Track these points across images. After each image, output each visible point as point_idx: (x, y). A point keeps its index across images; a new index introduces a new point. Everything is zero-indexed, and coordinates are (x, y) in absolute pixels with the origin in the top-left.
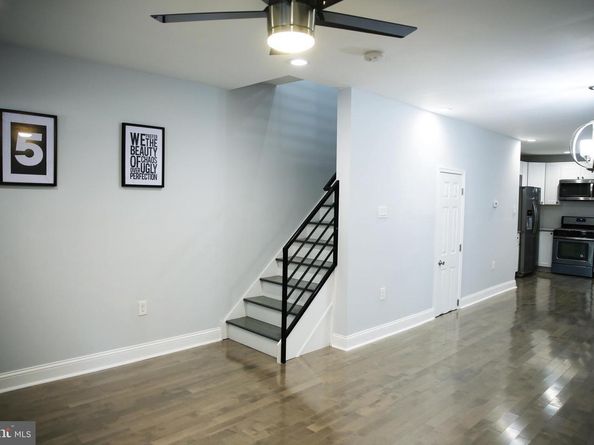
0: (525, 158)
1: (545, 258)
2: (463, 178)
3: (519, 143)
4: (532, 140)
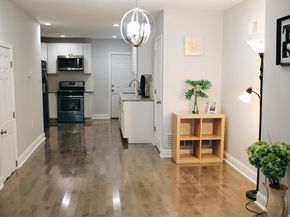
0: (44, 40)
1: (53, 114)
2: (11, 50)
3: (39, 26)
4: (48, 24)
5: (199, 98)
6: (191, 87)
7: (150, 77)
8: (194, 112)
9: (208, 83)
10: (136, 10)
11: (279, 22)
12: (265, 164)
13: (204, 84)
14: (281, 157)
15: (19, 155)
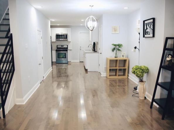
0: (52, 27)
2: (41, 32)
3: (50, 21)
4: (53, 20)
5: (117, 51)
6: (114, 47)
7: (97, 43)
8: (115, 57)
9: (121, 45)
10: (91, 17)
11: (144, 21)
12: (137, 72)
13: (120, 46)
14: (142, 70)
15: (44, 74)
